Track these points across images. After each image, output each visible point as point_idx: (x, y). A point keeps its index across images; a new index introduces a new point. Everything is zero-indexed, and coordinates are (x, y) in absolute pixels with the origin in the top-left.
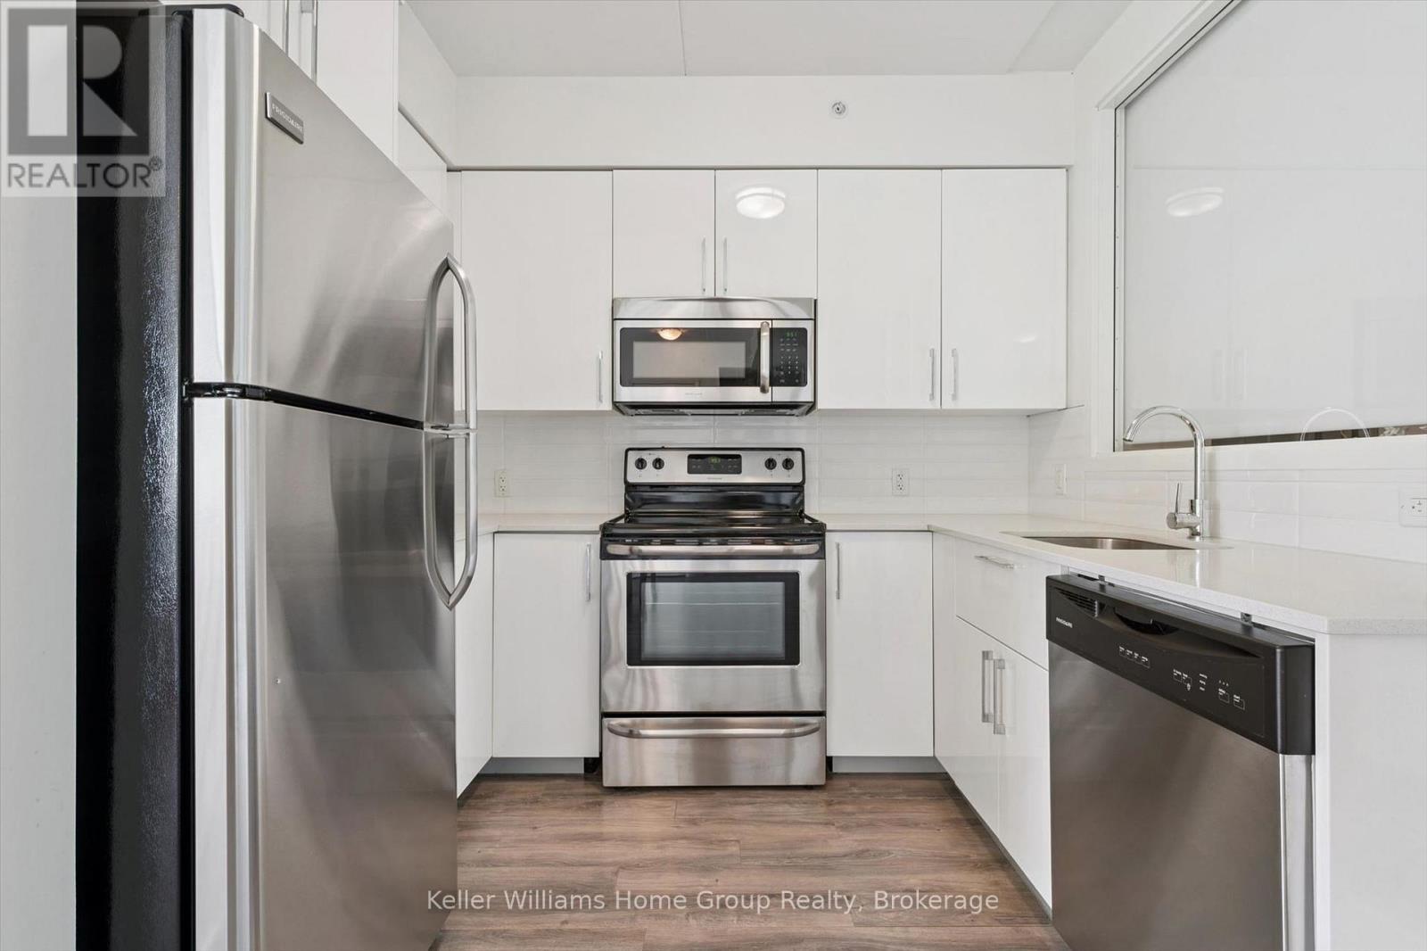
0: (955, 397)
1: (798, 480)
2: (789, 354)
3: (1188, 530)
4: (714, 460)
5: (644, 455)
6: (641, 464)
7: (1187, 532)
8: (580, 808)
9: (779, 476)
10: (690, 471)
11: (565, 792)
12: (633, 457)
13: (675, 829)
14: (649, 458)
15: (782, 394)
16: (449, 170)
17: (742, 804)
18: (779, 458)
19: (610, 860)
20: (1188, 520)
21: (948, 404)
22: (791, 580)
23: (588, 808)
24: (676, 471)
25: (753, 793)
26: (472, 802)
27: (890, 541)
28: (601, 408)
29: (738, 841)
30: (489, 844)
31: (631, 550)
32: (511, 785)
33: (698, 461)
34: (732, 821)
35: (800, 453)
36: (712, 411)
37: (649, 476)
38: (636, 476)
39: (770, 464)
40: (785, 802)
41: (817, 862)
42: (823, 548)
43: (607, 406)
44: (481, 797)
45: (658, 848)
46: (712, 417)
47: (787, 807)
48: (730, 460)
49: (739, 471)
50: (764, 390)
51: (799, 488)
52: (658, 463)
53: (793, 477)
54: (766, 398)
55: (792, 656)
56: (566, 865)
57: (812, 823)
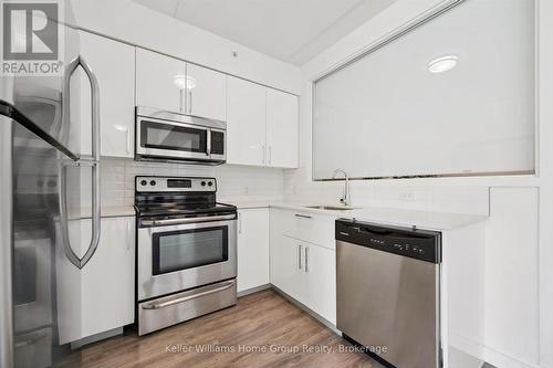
0: (270, 163)
1: (214, 190)
4: (179, 182)
5: (145, 179)
6: (144, 183)
8: (129, 352)
9: (207, 188)
10: (169, 186)
12: (139, 180)
14: (148, 180)
15: (214, 157)
18: (207, 182)
21: (268, 165)
22: (225, 229)
23: (134, 350)
24: (162, 186)
28: (128, 157)
31: (154, 223)
33: (172, 182)
35: (214, 180)
37: (148, 188)
38: (141, 188)
39: (203, 184)
42: (236, 216)
43: (131, 155)
48: (186, 182)
49: (190, 186)
50: (207, 155)
51: (213, 193)
52: (153, 183)
53: (212, 189)
54: (208, 158)
55: (225, 258)
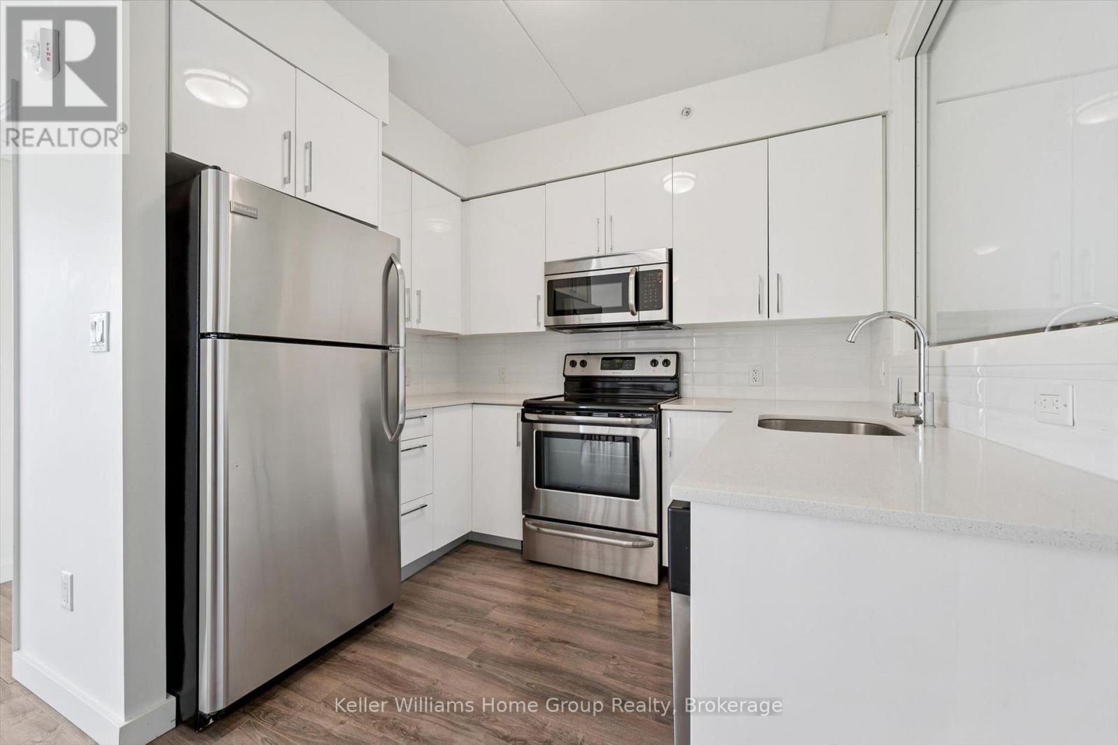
1: (672, 373)
2: (650, 288)
3: (913, 418)
4: (618, 361)
6: (573, 364)
7: (912, 420)
8: (505, 568)
9: (660, 371)
10: (603, 368)
11: (504, 558)
12: (569, 359)
13: (545, 591)
14: (578, 360)
15: (647, 316)
16: (463, 201)
17: (596, 585)
18: (660, 358)
19: (495, 599)
20: (913, 410)
21: (775, 316)
22: (635, 441)
23: (509, 569)
25: (610, 580)
26: (457, 554)
28: (540, 330)
29: (574, 606)
30: (446, 577)
32: (481, 549)
33: (607, 361)
34: (583, 594)
35: (675, 355)
36: (620, 329)
37: (579, 371)
38: (571, 372)
39: (654, 363)
40: (625, 591)
41: (612, 631)
42: (657, 421)
43: (543, 329)
44: (462, 552)
45: (528, 599)
46: (620, 333)
47: (623, 593)
48: (627, 360)
49: (633, 368)
50: (633, 314)
51: (675, 379)
52: (584, 364)
53: (670, 371)
55: (634, 493)
56: (474, 596)
57: (631, 607)
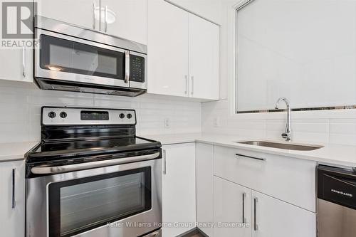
0: (192, 93)
1: (134, 123)
2: (137, 67)
4: (95, 114)
5: (54, 110)
6: (52, 115)
9: (126, 121)
10: (82, 119)
12: (46, 112)
14: (58, 112)
15: (134, 85)
18: (125, 114)
21: (190, 96)
22: (147, 170)
24: (74, 119)
27: (185, 147)
28: (24, 80)
31: (52, 170)
33: (86, 113)
35: (134, 112)
37: (58, 121)
38: (48, 121)
39: (122, 116)
42: (161, 154)
43: (29, 79)
48: (103, 114)
49: (107, 119)
50: (125, 82)
51: (133, 126)
52: (63, 115)
53: (131, 121)
54: (126, 85)
